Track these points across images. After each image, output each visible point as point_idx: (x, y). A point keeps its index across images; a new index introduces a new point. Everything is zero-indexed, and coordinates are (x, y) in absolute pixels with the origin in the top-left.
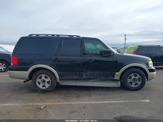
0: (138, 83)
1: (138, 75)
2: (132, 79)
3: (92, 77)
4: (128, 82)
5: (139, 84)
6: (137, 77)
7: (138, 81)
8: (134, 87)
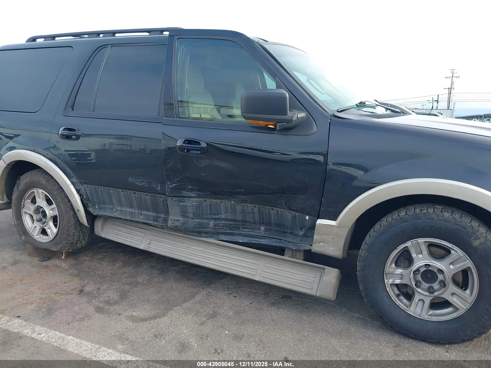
0: (454, 300)
1: (457, 252)
2: (415, 267)
3: (212, 223)
4: (389, 281)
5: (456, 309)
6: (449, 259)
7: (452, 288)
8: (426, 317)
